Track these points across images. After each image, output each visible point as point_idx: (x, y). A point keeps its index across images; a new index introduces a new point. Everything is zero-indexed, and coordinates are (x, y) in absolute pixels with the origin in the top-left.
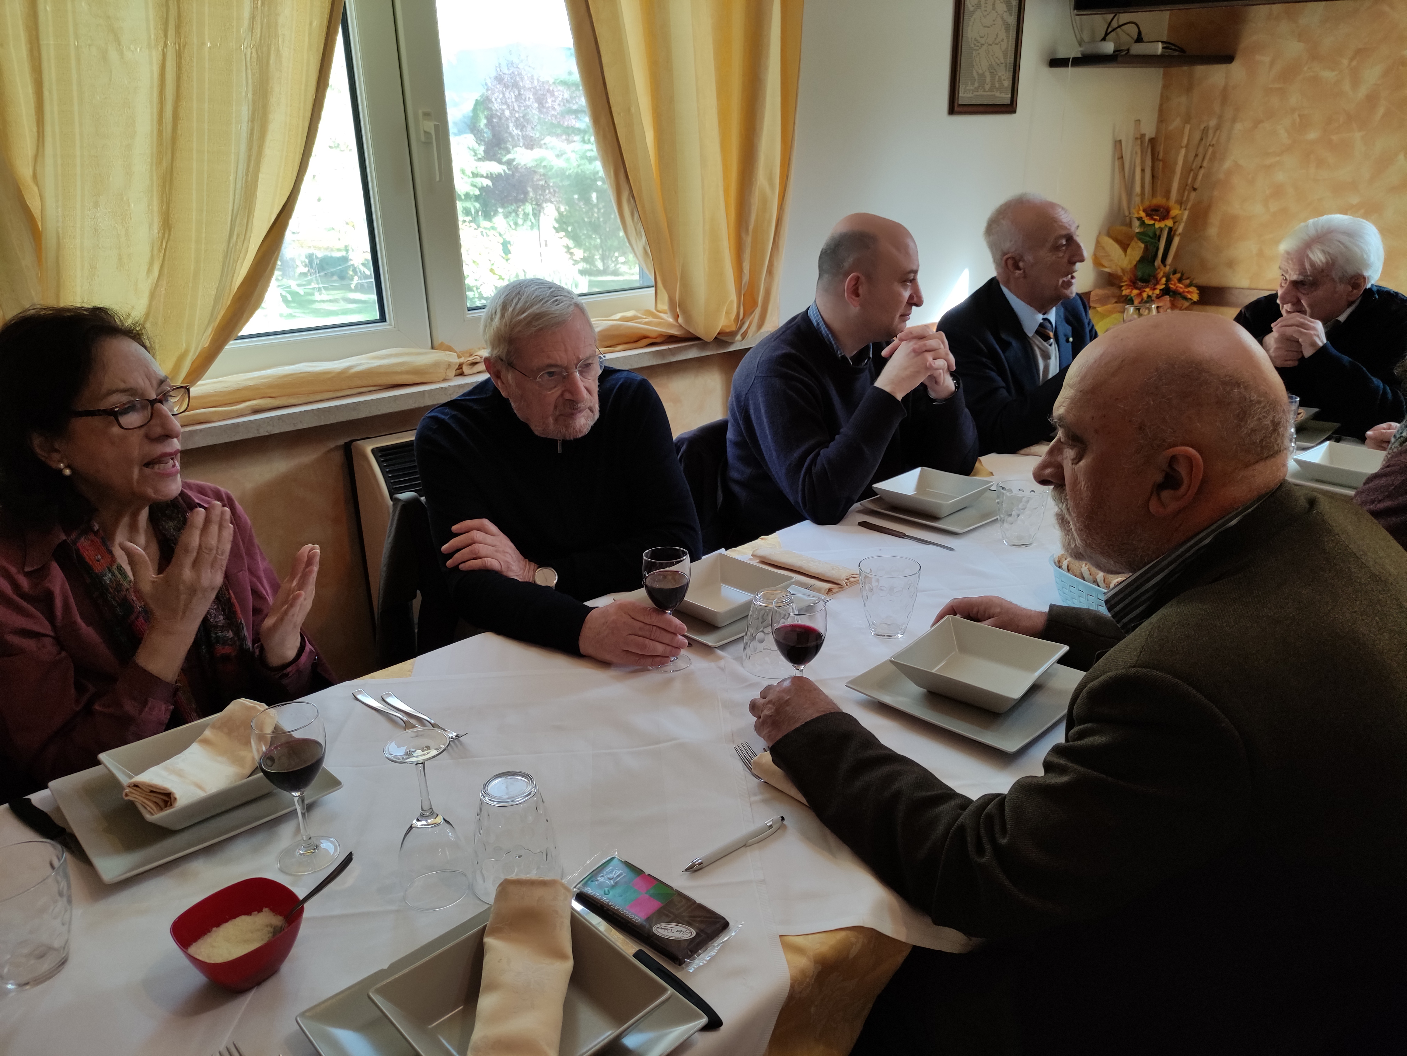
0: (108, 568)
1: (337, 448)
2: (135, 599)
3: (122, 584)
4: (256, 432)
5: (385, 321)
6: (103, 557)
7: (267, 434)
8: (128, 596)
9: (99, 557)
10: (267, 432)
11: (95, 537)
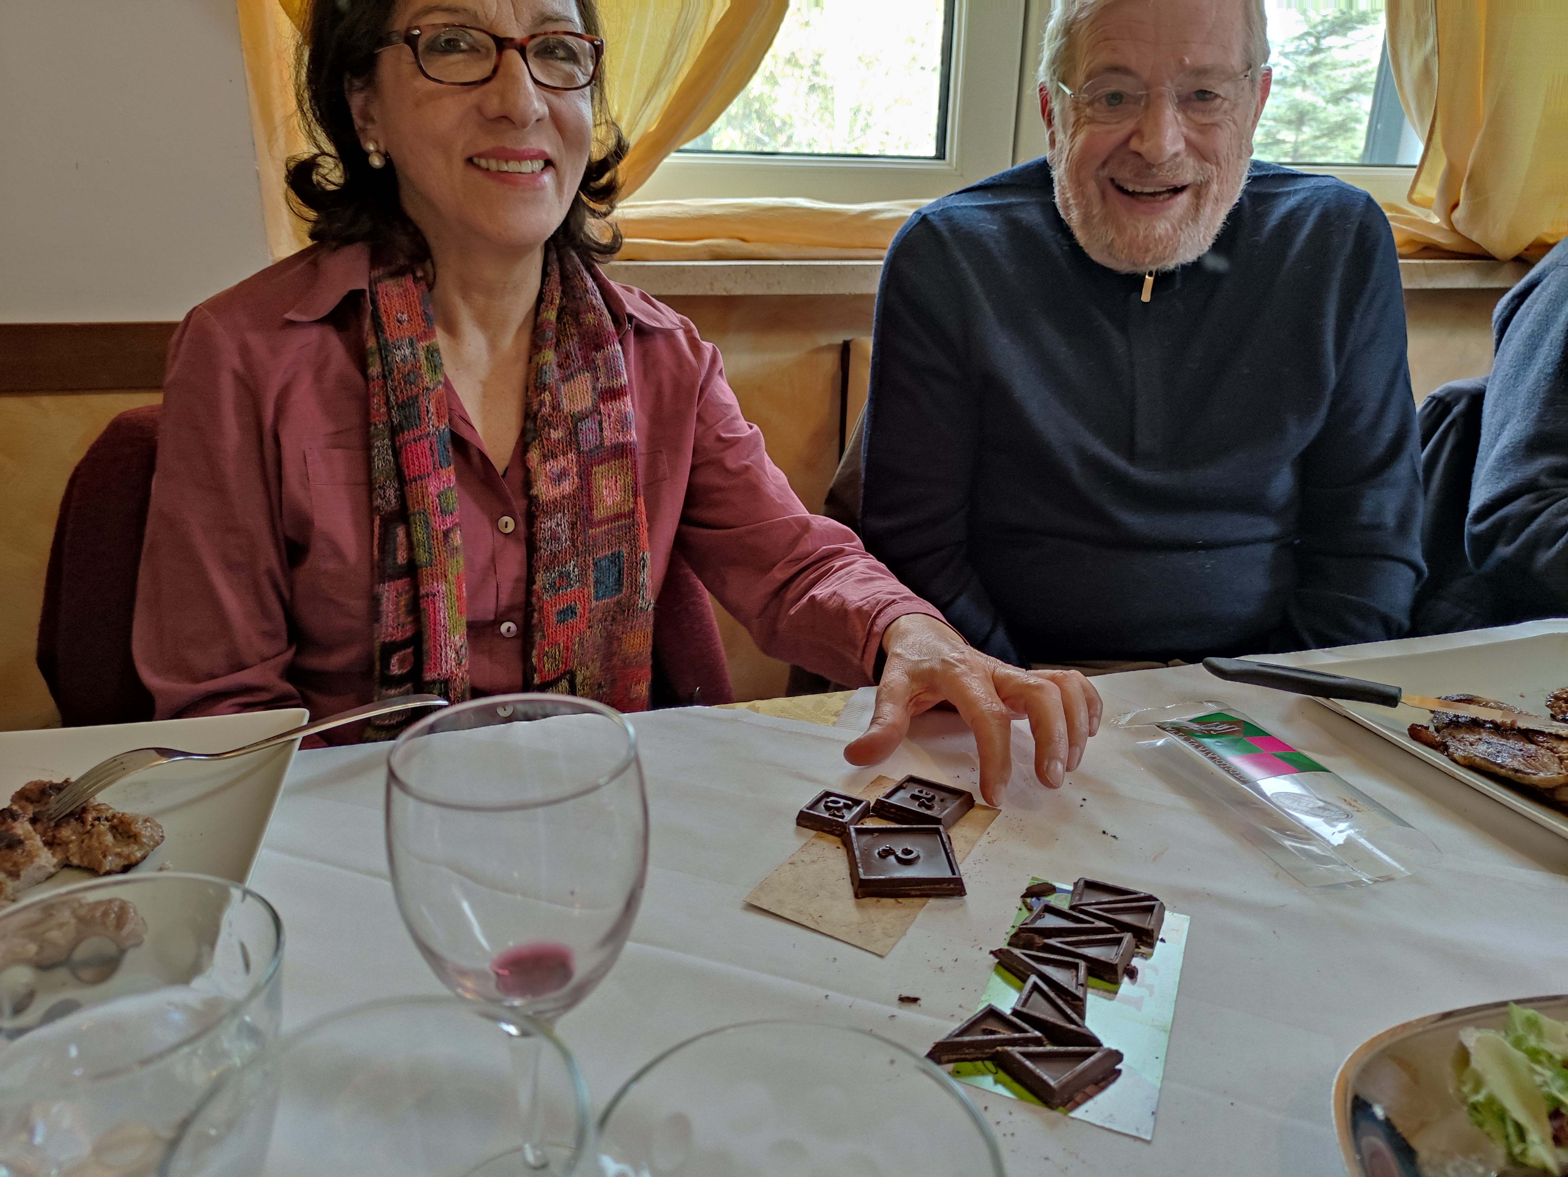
0: (411, 340)
1: (830, 347)
2: (432, 409)
3: (421, 376)
4: (708, 287)
5: (944, 158)
6: (410, 319)
7: (725, 293)
8: (421, 398)
9: (405, 317)
10: (725, 290)
11: (413, 286)
